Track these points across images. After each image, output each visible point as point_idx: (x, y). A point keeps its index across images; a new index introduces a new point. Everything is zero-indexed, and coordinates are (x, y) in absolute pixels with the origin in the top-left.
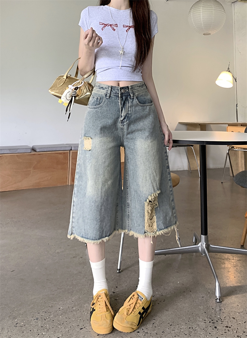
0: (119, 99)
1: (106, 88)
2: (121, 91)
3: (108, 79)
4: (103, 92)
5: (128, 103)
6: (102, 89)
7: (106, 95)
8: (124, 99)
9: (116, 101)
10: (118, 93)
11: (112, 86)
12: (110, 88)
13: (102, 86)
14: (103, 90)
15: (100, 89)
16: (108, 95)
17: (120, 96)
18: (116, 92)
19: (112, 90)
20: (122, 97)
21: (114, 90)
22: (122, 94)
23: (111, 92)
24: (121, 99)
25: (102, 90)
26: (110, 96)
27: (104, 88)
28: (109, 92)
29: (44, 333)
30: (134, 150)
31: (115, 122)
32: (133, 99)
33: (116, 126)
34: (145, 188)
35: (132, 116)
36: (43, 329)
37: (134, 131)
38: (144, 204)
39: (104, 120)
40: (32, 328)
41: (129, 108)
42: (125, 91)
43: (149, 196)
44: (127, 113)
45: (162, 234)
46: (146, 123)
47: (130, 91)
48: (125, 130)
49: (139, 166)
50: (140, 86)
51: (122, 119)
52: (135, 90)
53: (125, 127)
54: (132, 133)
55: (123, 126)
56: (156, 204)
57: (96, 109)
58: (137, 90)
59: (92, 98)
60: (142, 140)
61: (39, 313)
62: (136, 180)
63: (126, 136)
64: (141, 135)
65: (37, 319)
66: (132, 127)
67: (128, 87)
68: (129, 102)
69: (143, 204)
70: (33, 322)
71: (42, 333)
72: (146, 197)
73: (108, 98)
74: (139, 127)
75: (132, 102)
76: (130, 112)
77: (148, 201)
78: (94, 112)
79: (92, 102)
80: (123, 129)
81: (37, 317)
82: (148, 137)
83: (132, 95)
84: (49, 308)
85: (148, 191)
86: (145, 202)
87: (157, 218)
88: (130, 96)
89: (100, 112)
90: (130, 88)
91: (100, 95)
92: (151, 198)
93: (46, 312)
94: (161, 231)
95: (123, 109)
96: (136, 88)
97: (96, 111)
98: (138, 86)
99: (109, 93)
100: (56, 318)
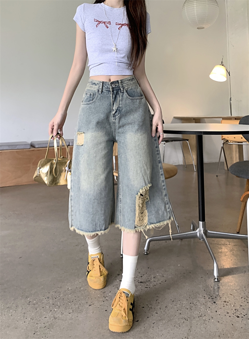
0: (111, 94)
1: (98, 84)
2: (111, 85)
3: (100, 74)
4: (95, 88)
5: (119, 97)
6: (94, 84)
7: (98, 91)
8: (115, 93)
9: (108, 96)
10: (110, 88)
11: (103, 82)
12: (101, 84)
13: (94, 82)
14: (96, 86)
15: (92, 85)
16: (100, 90)
17: (111, 90)
18: (108, 87)
19: (104, 85)
20: (113, 91)
21: (106, 85)
22: (113, 88)
23: (103, 87)
24: (113, 93)
25: (94, 86)
26: (102, 91)
27: (96, 84)
28: (101, 87)
29: (56, 310)
30: (124, 144)
31: (107, 117)
32: (123, 92)
33: (108, 120)
34: (136, 181)
35: (122, 109)
36: (55, 306)
37: (125, 125)
38: (136, 197)
39: (97, 115)
40: (44, 305)
41: (120, 102)
42: (116, 85)
43: (140, 190)
44: (119, 107)
45: (153, 228)
46: (136, 116)
47: (120, 85)
48: (117, 124)
49: (129, 160)
50: (129, 80)
51: (114, 113)
52: (125, 84)
53: (117, 121)
54: (123, 126)
55: (115, 119)
56: (147, 198)
57: (89, 105)
58: (126, 84)
59: (85, 95)
60: (132, 133)
61: (49, 293)
62: (127, 173)
63: (118, 130)
64: (131, 129)
65: (48, 298)
66: (123, 121)
67: (118, 81)
68: (120, 95)
69: (134, 197)
70: (45, 301)
71: (54, 310)
72: (137, 191)
73: (100, 93)
74: (129, 121)
75: (122, 96)
76: (121, 106)
77: (139, 194)
78: (88, 108)
79: (86, 98)
80: (115, 123)
81: (48, 296)
82: (138, 130)
83: (122, 89)
84: (58, 288)
85: (139, 184)
86: (136, 196)
87: (148, 212)
88: (121, 90)
89: (93, 107)
90: (120, 82)
91: (93, 91)
92: (142, 192)
93: (55, 292)
94: (153, 225)
95: (115, 103)
96: (126, 82)
97: (90, 107)
98: (128, 80)
99: (100, 89)
100: (65, 297)
